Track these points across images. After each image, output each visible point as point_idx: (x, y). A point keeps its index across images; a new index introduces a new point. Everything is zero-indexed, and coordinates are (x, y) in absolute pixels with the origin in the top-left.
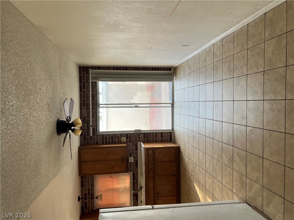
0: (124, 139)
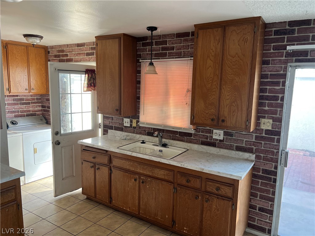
0: (267, 124)
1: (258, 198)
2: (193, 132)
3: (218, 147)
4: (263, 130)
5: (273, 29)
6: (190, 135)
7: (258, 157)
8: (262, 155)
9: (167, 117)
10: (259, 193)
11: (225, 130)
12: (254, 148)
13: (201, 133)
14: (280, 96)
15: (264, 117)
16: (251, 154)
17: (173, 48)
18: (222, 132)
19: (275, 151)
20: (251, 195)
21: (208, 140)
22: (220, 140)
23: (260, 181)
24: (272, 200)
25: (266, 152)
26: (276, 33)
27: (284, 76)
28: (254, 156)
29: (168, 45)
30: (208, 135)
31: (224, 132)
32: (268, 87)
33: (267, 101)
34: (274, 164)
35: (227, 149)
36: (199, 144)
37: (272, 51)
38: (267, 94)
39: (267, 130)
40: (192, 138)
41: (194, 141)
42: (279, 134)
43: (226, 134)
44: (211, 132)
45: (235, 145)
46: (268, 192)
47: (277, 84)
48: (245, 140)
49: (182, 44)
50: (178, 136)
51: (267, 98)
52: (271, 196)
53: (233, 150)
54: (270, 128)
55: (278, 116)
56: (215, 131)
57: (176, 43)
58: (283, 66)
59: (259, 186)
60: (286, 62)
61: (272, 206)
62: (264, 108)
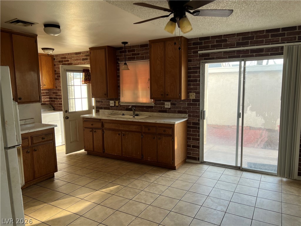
0: (193, 96)
1: (191, 140)
2: (153, 105)
3: (168, 113)
4: (191, 99)
5: (192, 42)
6: (152, 107)
7: (189, 116)
8: (191, 114)
9: (138, 97)
10: (192, 137)
11: (171, 102)
12: (187, 110)
13: (158, 105)
14: (198, 79)
15: (191, 92)
16: (185, 114)
17: (139, 54)
18: (169, 103)
19: (198, 111)
20: (188, 139)
21: (163, 109)
22: (169, 108)
23: (192, 129)
24: (198, 140)
25: (193, 112)
26: (194, 44)
27: (199, 68)
28: (187, 115)
29: (136, 52)
30: (162, 106)
31: (171, 103)
32: (192, 75)
33: (192, 83)
34: (198, 118)
35: (173, 113)
36: (157, 112)
37: (192, 54)
38: (192, 79)
39: (193, 99)
40: (153, 109)
41: (154, 111)
42: (199, 101)
43: (172, 104)
44: (164, 104)
45: (177, 110)
46: (196, 135)
47: (196, 72)
48: (182, 106)
49: (144, 51)
50: (145, 109)
51: (192, 81)
52: (198, 137)
53: (176, 113)
54: (194, 98)
55: (198, 90)
56: (166, 103)
57: (140, 51)
58: (198, 62)
59: (191, 133)
60: (199, 60)
61: (199, 143)
62: (191, 87)
